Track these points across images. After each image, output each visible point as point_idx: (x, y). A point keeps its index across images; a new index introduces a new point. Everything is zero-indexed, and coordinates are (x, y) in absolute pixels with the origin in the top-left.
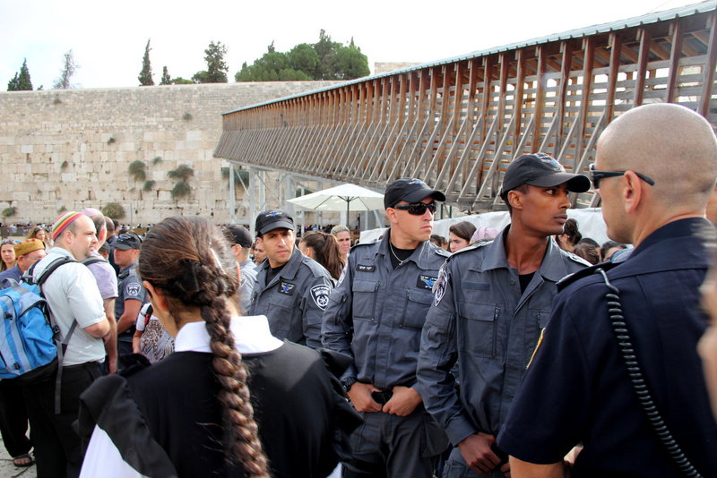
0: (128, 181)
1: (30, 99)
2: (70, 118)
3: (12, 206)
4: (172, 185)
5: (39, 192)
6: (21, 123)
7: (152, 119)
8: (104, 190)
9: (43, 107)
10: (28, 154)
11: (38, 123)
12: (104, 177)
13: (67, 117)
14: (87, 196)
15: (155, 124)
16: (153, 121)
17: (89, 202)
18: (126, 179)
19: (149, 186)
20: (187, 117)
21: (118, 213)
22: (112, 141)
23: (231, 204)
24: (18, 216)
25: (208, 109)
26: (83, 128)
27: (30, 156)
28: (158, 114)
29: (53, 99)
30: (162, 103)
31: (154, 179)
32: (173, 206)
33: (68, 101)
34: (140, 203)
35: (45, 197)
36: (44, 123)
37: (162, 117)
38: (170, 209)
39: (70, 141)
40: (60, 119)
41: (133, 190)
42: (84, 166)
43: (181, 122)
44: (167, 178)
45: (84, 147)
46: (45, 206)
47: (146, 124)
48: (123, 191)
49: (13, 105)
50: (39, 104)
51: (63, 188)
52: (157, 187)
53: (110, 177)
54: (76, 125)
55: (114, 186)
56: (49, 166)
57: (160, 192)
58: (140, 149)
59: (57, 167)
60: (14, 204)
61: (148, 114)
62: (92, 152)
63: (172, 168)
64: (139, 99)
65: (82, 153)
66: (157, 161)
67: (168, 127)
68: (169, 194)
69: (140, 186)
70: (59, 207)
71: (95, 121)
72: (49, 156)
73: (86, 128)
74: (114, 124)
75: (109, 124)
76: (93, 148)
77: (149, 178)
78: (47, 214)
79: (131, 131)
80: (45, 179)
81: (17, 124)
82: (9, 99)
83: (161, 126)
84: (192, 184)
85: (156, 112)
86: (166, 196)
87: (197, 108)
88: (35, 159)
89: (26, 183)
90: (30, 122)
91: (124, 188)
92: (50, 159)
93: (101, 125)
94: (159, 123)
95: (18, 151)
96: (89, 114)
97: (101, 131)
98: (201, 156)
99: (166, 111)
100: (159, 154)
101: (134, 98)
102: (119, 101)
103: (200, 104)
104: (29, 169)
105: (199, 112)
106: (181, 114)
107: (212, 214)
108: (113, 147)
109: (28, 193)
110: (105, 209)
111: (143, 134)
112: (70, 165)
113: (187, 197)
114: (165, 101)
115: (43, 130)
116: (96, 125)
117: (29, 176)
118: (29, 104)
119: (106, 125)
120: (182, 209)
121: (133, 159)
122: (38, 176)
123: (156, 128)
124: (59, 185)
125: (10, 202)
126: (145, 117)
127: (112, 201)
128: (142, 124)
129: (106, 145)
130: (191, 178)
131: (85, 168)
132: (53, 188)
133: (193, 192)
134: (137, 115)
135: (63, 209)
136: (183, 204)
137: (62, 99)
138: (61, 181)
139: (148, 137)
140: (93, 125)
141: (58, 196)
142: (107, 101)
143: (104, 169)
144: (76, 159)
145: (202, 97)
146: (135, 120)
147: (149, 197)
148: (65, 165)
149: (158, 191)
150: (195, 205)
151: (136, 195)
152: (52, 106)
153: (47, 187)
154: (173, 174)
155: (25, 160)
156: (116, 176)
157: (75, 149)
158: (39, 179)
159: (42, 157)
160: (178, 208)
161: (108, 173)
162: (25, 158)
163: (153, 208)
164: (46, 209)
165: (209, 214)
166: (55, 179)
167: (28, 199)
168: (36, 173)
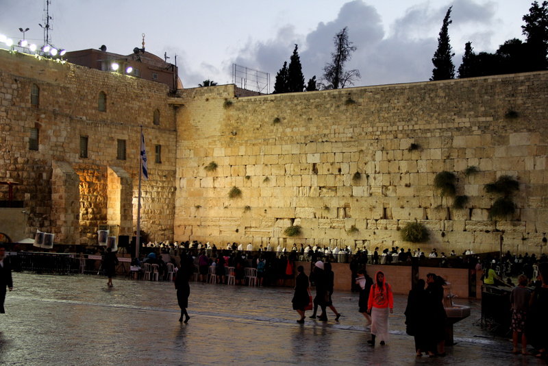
0: (434, 198)
1: (317, 100)
2: (363, 120)
3: (295, 224)
4: (487, 202)
5: (327, 208)
6: (308, 129)
7: (464, 120)
8: (402, 207)
9: (333, 109)
10: (314, 165)
11: (327, 127)
12: (403, 191)
13: (361, 119)
14: (381, 213)
15: (468, 125)
16: (465, 122)
17: (383, 221)
18: (430, 193)
19: (461, 202)
20: (512, 115)
21: (420, 236)
22: (414, 147)
24: (302, 236)
25: (539, 104)
26: (378, 133)
27: (317, 166)
28: (472, 113)
29: (344, 99)
30: (477, 99)
31: (467, 194)
32: (490, 228)
33: (361, 100)
34: (448, 223)
35: (332, 214)
36: (333, 127)
37: (477, 117)
38: (487, 232)
39: (363, 148)
40: (352, 123)
41: (439, 208)
42: (380, 177)
43: (501, 122)
44: (484, 193)
45: (379, 155)
46: (333, 225)
47: (456, 125)
48: (426, 208)
49: (299, 108)
50: (328, 106)
51: (353, 204)
52: (471, 204)
53: (410, 192)
54: (370, 129)
55: (415, 202)
56: (339, 178)
57: (474, 211)
58: (448, 157)
59: (347, 179)
60: (297, 223)
61: (459, 113)
62: (389, 161)
63: (489, 181)
64: (448, 95)
65: (377, 163)
66: (471, 171)
67: (484, 128)
68: (486, 213)
69: (448, 201)
70: (349, 227)
71: (393, 124)
72: (337, 166)
73: (382, 132)
74: (416, 127)
75: (411, 127)
76: (390, 156)
77: (461, 193)
78: (334, 234)
79: (438, 135)
80: (333, 194)
81: (302, 129)
82: (296, 102)
83: (475, 128)
84: (517, 201)
85: (470, 110)
86: (480, 216)
87: (525, 103)
88: (323, 170)
89: (312, 198)
90: (318, 127)
91: (428, 205)
92: (340, 170)
93: (400, 128)
94: (473, 124)
95: (304, 161)
96: (386, 115)
97: (400, 136)
98: (529, 165)
99: (483, 109)
100: (473, 163)
101: (442, 94)
102: (423, 99)
103: (528, 97)
104: (315, 181)
105: (527, 108)
106: (501, 112)
107: (544, 240)
108: (415, 155)
109: (312, 210)
110: (404, 230)
111: (452, 138)
112: (364, 176)
113: (509, 218)
114: (481, 97)
115: (333, 135)
116: (395, 128)
117: (315, 190)
118: (316, 107)
119: (406, 128)
120: (503, 232)
121: (440, 168)
122: (324, 190)
123: (469, 130)
124: (350, 201)
125: (293, 220)
126: (456, 117)
127: (412, 221)
128: (451, 126)
129: (406, 152)
130: (516, 192)
131: (382, 180)
132: (342, 203)
133: (518, 211)
134: (445, 115)
135: (354, 229)
136: (504, 225)
137: (354, 98)
138: (352, 196)
139: (459, 141)
140: (390, 129)
141: (348, 214)
142: (408, 99)
143: (404, 182)
144: (369, 169)
145: (531, 89)
146: (442, 122)
147: (459, 216)
148: (357, 176)
149: (471, 210)
150: (520, 228)
151: (443, 214)
152: (343, 108)
153: (334, 203)
154: (491, 188)
155: (311, 171)
156: (418, 190)
157: (369, 158)
158: (327, 193)
159: (330, 167)
160: (497, 231)
161: (408, 186)
162: (311, 168)
163: (465, 230)
164: (334, 228)
165: (540, 240)
166: (344, 194)
167: (313, 216)
168: (322, 185)
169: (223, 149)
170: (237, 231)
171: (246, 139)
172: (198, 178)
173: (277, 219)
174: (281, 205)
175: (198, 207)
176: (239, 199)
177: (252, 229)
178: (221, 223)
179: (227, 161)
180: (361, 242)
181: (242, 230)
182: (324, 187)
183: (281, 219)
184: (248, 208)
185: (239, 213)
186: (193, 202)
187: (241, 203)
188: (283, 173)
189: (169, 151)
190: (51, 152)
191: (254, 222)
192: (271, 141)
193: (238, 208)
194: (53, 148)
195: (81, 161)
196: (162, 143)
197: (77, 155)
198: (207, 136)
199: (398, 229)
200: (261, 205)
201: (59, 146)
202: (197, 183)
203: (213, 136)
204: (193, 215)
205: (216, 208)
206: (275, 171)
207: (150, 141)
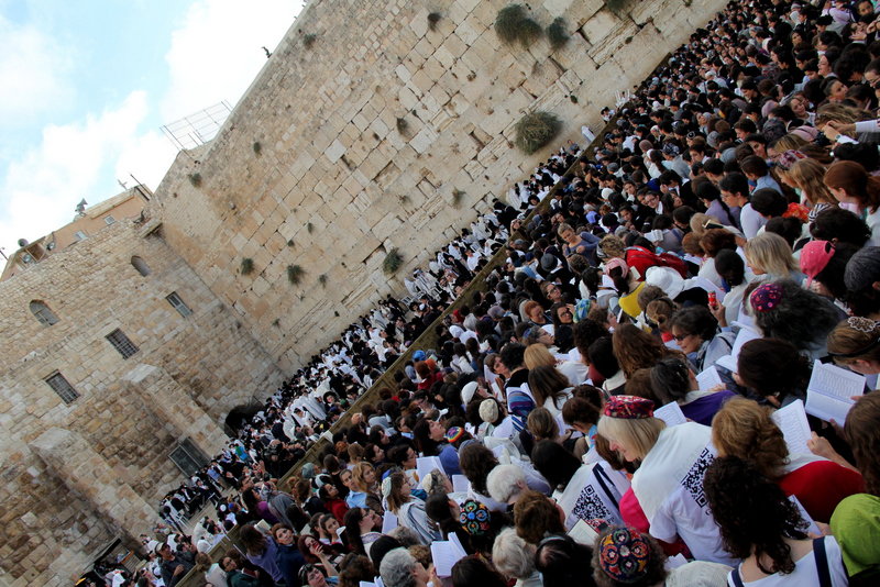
0: (518, 60)
1: (275, 76)
2: (345, 46)
3: (388, 251)
5: (404, 199)
6: (297, 123)
8: (491, 112)
9: (300, 69)
10: (343, 158)
11: (314, 99)
12: (473, 90)
13: (341, 48)
14: (473, 144)
17: (485, 152)
18: (509, 59)
19: (558, 35)
21: (545, 130)
22: (434, 19)
24: (407, 259)
26: (376, 45)
27: (348, 158)
29: (300, 44)
31: (557, 15)
32: (628, 32)
33: (319, 25)
34: (567, 79)
35: (418, 199)
36: (323, 88)
38: (629, 40)
39: (377, 82)
40: (336, 63)
41: (537, 69)
42: (429, 101)
45: (401, 71)
46: (430, 212)
48: (521, 84)
49: (265, 106)
50: (292, 71)
51: (429, 164)
52: (573, 26)
53: (482, 82)
54: (363, 50)
55: (501, 91)
56: (382, 147)
57: (586, 29)
59: (395, 139)
60: (389, 246)
62: (422, 68)
65: (410, 84)
68: (605, 17)
69: (542, 49)
70: (450, 198)
71: (382, 14)
72: (368, 135)
73: (379, 38)
76: (418, 61)
77: (546, 22)
78: (441, 222)
80: (395, 174)
81: (292, 129)
82: (255, 104)
86: (601, 26)
88: (357, 157)
89: (377, 202)
90: (305, 109)
91: (520, 77)
92: (376, 137)
93: (396, 11)
95: (328, 166)
96: (365, 12)
97: (404, 21)
104: (362, 178)
108: (443, 27)
109: (391, 215)
110: (519, 139)
112: (409, 118)
115: (330, 103)
116: (389, 18)
117: (371, 188)
118: (281, 85)
120: (651, 20)
121: (492, 14)
122: (382, 178)
124: (421, 164)
125: (382, 247)
127: (519, 118)
129: (430, 35)
131: (434, 102)
132: (417, 176)
135: (458, 196)
136: (645, 9)
137: (311, 31)
138: (419, 156)
140: (384, 25)
141: (434, 182)
143: (463, 78)
144: (409, 102)
147: (574, 56)
148: (402, 125)
149: (580, 31)
151: (550, 71)
152: (309, 56)
153: (407, 184)
155: (347, 170)
156: (490, 70)
157: (395, 88)
158: (388, 179)
159: (362, 144)
160: (641, 26)
161: (472, 77)
162: (344, 166)
163: (598, 67)
164: (434, 215)
166: (407, 161)
167: (399, 222)
168: (375, 175)
169: (239, 234)
170: (337, 314)
171: (249, 201)
172: (248, 290)
173: (364, 262)
174: (353, 241)
175: (277, 323)
176: (306, 276)
177: (351, 298)
178: (314, 320)
179: (255, 245)
180: (482, 202)
181: (341, 309)
182: (378, 175)
183: (368, 258)
184: (323, 279)
185: (320, 293)
186: (267, 322)
187: (310, 280)
188: (320, 202)
189: (193, 289)
190: (17, 436)
191: (344, 288)
192: (274, 177)
193: (314, 288)
194: (14, 430)
195: (74, 407)
196: (173, 288)
197: (63, 405)
198: (212, 236)
199: (511, 145)
200: (334, 263)
201: (23, 418)
202: (251, 296)
203: (218, 230)
204: (281, 336)
205: (294, 307)
206: (310, 208)
207: (155, 299)
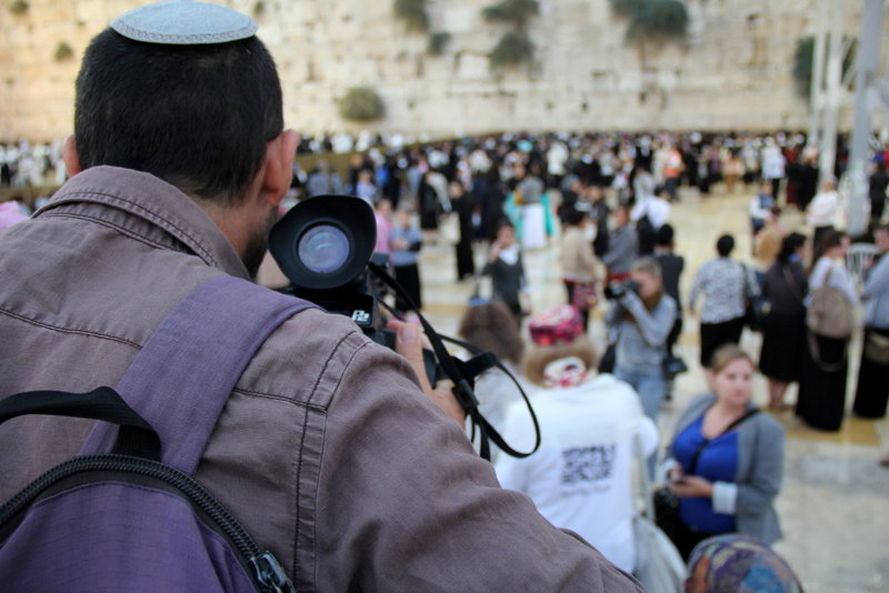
0: (391, 38)
4: (489, 39)
8: (339, 59)
12: (339, 29)
14: (304, 73)
17: (310, 86)
18: (387, 30)
19: (438, 44)
21: (370, 108)
23: (632, 80)
31: (450, 27)
32: (492, 88)
34: (419, 84)
41: (402, 57)
44: (480, 23)
48: (380, 59)
52: (454, 46)
53: (352, 29)
55: (361, 49)
57: (463, 59)
68: (484, 62)
69: (418, 44)
77: (437, 27)
84: (537, 36)
86: (475, 67)
91: (384, 52)
107: (585, 106)
110: (344, 100)
112: (270, 8)
113: (523, 67)
120: (512, 95)
127: (357, 83)
130: (534, 21)
131: (300, 12)
133: (538, 55)
136: (516, 82)
143: (339, 12)
147: (438, 69)
148: (260, 7)
149: (458, 56)
150: (543, 86)
151: (410, 67)
154: (492, 14)
156: (365, 25)
160: (503, 94)
161: (347, 19)
163: (449, 95)
165: (575, 106)
175: (10, 81)
199: (335, 99)
